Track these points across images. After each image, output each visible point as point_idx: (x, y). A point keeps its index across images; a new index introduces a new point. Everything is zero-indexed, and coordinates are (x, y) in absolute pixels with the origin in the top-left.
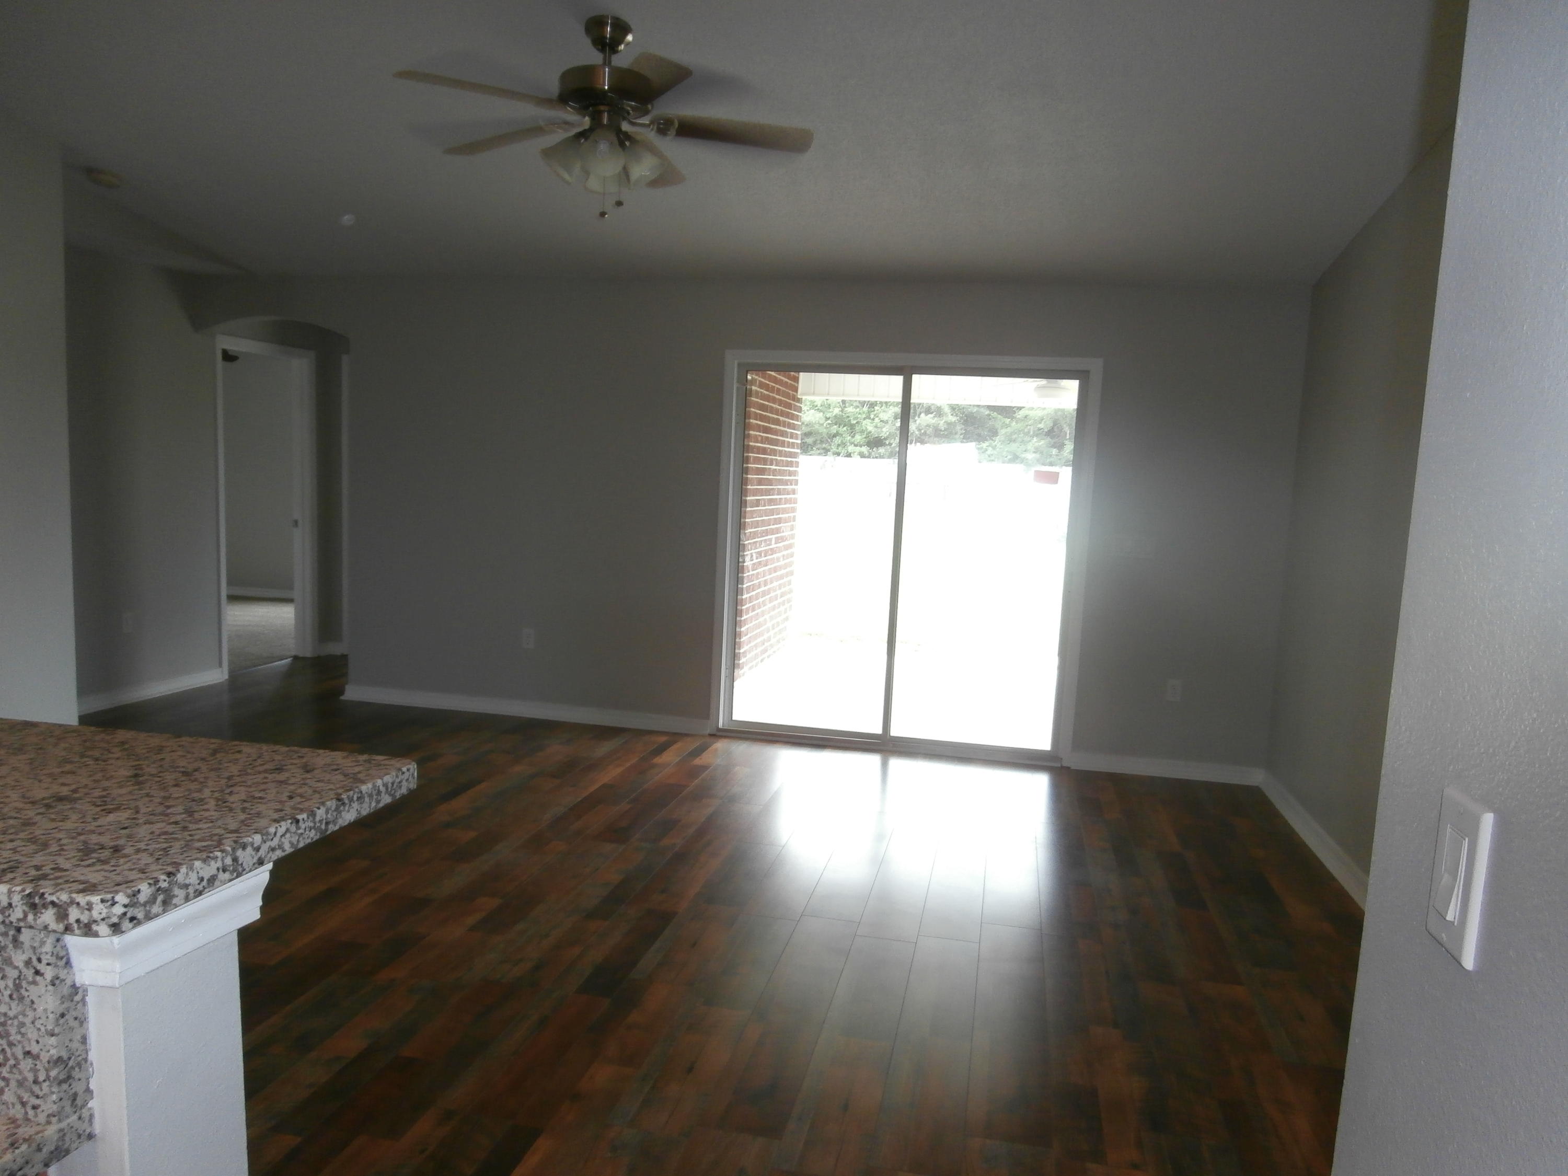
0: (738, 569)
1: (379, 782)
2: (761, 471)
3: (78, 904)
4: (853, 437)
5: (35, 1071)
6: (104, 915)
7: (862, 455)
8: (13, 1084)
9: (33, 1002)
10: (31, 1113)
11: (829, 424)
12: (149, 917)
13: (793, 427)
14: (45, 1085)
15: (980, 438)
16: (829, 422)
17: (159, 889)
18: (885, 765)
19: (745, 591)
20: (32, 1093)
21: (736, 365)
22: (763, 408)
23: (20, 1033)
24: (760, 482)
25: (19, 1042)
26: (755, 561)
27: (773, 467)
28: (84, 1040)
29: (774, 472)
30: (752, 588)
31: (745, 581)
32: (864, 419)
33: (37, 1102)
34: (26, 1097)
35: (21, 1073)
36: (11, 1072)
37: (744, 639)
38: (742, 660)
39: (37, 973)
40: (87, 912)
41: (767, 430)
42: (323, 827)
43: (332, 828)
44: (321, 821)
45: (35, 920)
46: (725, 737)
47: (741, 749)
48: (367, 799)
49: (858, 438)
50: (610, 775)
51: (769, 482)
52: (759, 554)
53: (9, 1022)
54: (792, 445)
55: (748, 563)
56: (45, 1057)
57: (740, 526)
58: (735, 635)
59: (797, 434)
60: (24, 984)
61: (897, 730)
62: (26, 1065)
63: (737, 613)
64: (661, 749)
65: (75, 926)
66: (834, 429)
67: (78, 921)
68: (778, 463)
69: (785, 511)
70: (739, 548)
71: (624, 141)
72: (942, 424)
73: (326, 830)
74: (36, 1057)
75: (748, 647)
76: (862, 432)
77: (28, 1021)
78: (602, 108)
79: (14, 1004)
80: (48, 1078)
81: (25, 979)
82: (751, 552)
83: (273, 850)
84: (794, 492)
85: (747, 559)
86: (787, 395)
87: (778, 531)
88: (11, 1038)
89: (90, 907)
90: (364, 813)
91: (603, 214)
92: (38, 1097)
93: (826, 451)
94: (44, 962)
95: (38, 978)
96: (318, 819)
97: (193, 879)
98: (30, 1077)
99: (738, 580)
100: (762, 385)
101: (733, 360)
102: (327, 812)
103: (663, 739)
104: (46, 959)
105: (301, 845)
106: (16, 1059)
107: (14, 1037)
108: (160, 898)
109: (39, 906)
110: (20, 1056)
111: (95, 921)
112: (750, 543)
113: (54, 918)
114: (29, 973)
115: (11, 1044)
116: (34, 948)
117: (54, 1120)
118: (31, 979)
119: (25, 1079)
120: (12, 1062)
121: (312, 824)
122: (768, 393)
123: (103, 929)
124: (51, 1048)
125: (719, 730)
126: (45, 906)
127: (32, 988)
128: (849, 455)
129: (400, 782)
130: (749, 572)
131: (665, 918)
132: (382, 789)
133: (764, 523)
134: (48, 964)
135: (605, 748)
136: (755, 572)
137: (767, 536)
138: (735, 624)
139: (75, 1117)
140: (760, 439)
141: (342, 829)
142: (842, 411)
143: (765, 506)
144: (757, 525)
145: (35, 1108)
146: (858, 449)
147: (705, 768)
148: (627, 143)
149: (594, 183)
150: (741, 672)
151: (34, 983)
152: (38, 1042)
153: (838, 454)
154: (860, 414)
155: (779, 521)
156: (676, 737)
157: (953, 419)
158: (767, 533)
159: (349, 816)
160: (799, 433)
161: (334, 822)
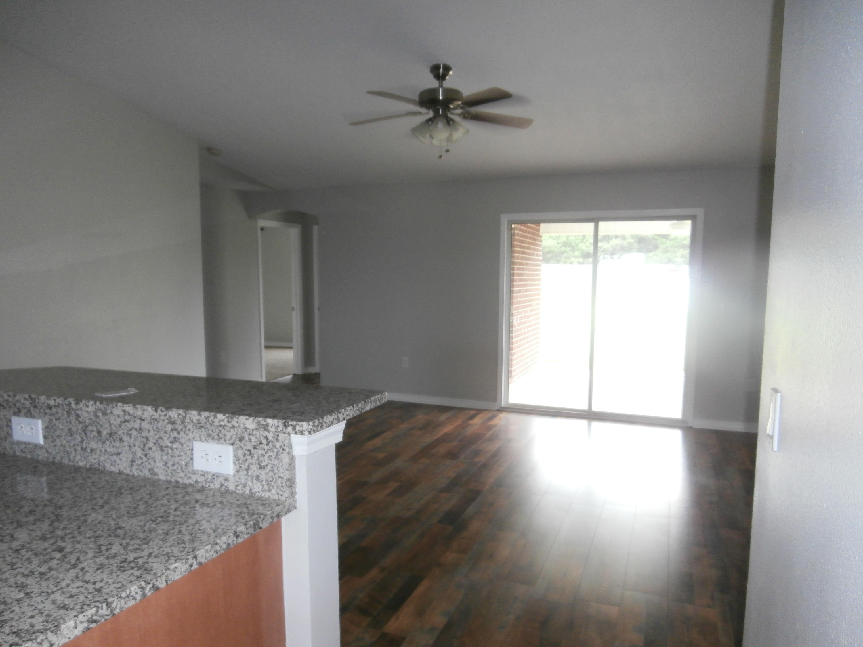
0: (510, 326)
1: (376, 397)
2: (521, 275)
3: (299, 425)
4: (574, 253)
5: (282, 483)
6: (306, 428)
7: (579, 263)
8: (275, 487)
9: (282, 460)
10: (280, 497)
11: (560, 246)
12: (318, 431)
13: (538, 250)
14: (285, 487)
15: (648, 251)
16: (560, 245)
17: (320, 422)
18: (589, 425)
19: (514, 338)
20: (281, 490)
21: (506, 222)
22: (521, 241)
23: (277, 470)
24: (520, 280)
25: (277, 473)
26: (519, 322)
27: (528, 272)
28: (295, 475)
29: (528, 275)
30: (518, 336)
31: (514, 332)
32: (580, 243)
33: (282, 493)
34: (279, 491)
35: (277, 483)
36: (274, 484)
37: (514, 362)
38: (513, 374)
39: (284, 450)
40: (302, 427)
41: (523, 253)
42: (361, 410)
43: (364, 411)
44: (360, 408)
45: (286, 430)
46: (505, 411)
47: (512, 417)
48: (373, 402)
49: (577, 253)
50: (448, 429)
51: (526, 280)
52: (521, 318)
53: (274, 466)
54: (538, 260)
55: (515, 323)
56: (285, 478)
57: (510, 304)
58: (509, 360)
59: (540, 254)
60: (279, 454)
61: (595, 408)
62: (279, 481)
63: (509, 349)
64: (472, 417)
65: (298, 432)
66: (563, 249)
67: (299, 430)
68: (530, 270)
69: (534, 295)
70: (510, 315)
71: (449, 122)
72: (625, 243)
73: (362, 411)
74: (282, 478)
75: (516, 366)
76: (579, 250)
77: (280, 466)
78: (438, 107)
79: (276, 461)
80: (286, 485)
81: (280, 452)
82: (517, 317)
83: (347, 415)
84: (539, 285)
85: (515, 320)
86: (534, 234)
87: (531, 306)
88: (275, 472)
89: (302, 426)
90: (372, 407)
91: (441, 157)
92: (282, 492)
93: (558, 261)
94: (286, 446)
95: (284, 451)
96: (359, 407)
97: (327, 421)
98: (280, 485)
99: (510, 332)
100: (520, 230)
101: (504, 219)
102: (362, 405)
103: (473, 412)
104: (286, 445)
105: (355, 415)
106: (276, 479)
107: (276, 471)
108: (320, 425)
109: (287, 426)
110: (277, 478)
111: (304, 430)
112: (516, 312)
113: (291, 429)
114: (281, 450)
115: (275, 474)
116: (283, 442)
117: (288, 499)
118: (281, 452)
119: (279, 486)
120: (275, 480)
121: (357, 408)
122: (523, 233)
123: (306, 433)
124: (286, 475)
125: (501, 407)
126: (289, 426)
127: (282, 455)
128: (572, 263)
129: (383, 398)
130: (515, 327)
131: (477, 493)
132: (377, 400)
133: (523, 302)
134: (287, 447)
135: (443, 417)
136: (519, 327)
137: (525, 308)
138: (509, 355)
139: (292, 500)
140: (520, 258)
141: (366, 412)
142: (567, 239)
143: (523, 293)
144: (519, 302)
145: (282, 495)
146: (577, 260)
147: (495, 426)
148: (451, 122)
149: (435, 142)
150: (513, 380)
151: (283, 453)
152: (283, 473)
153: (565, 263)
154: (577, 240)
155: (531, 300)
156: (479, 411)
157: (632, 241)
158: (525, 307)
159: (368, 408)
160: (541, 253)
161: (364, 409)
